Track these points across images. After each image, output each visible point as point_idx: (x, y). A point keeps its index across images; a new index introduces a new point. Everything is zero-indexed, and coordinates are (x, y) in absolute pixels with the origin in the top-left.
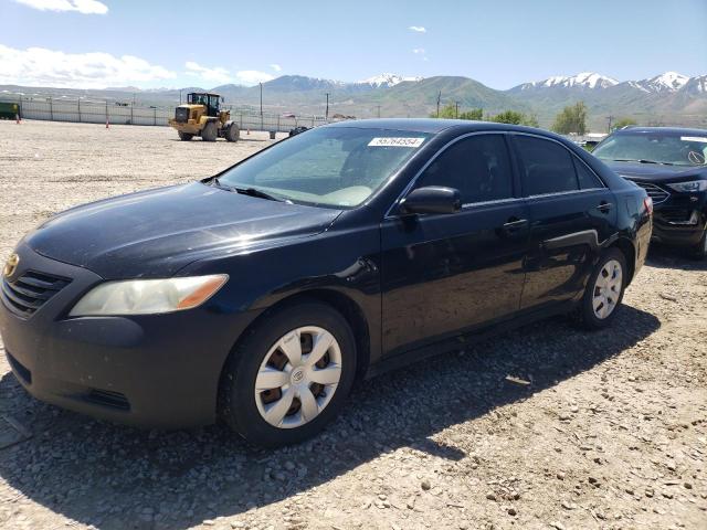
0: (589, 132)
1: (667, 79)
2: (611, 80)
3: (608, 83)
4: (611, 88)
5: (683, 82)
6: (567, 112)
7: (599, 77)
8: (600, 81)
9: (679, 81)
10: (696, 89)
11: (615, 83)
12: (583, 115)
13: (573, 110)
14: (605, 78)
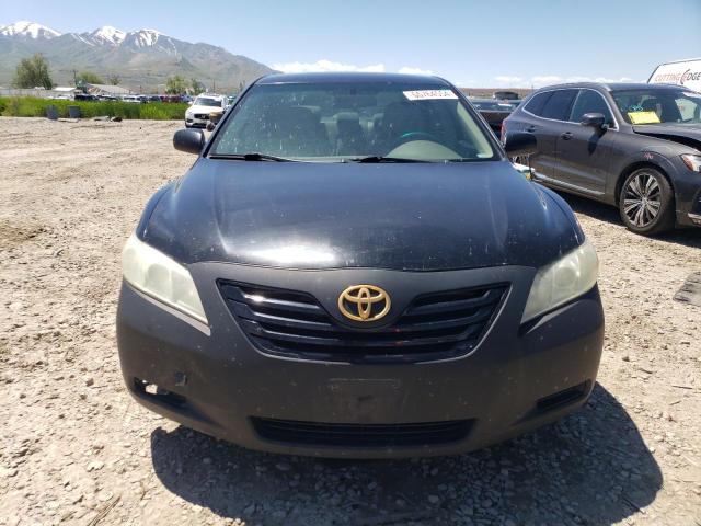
0: (56, 85)
1: (107, 32)
2: (53, 31)
3: (51, 35)
4: (56, 39)
5: (122, 36)
6: (26, 64)
7: (39, 27)
8: (41, 31)
9: (118, 35)
10: (134, 45)
11: (59, 35)
12: (45, 68)
13: (32, 62)
14: (45, 28)
